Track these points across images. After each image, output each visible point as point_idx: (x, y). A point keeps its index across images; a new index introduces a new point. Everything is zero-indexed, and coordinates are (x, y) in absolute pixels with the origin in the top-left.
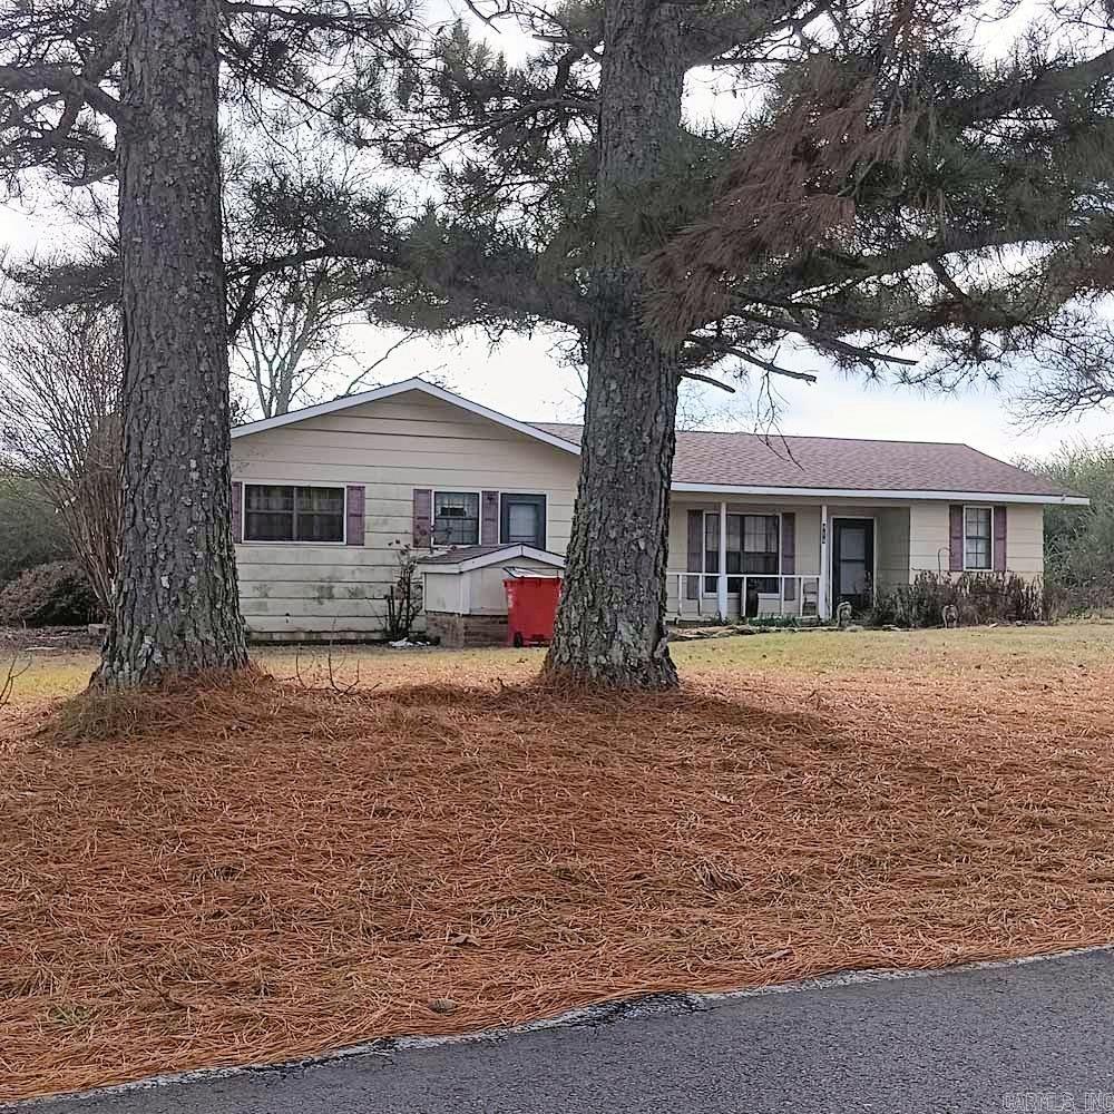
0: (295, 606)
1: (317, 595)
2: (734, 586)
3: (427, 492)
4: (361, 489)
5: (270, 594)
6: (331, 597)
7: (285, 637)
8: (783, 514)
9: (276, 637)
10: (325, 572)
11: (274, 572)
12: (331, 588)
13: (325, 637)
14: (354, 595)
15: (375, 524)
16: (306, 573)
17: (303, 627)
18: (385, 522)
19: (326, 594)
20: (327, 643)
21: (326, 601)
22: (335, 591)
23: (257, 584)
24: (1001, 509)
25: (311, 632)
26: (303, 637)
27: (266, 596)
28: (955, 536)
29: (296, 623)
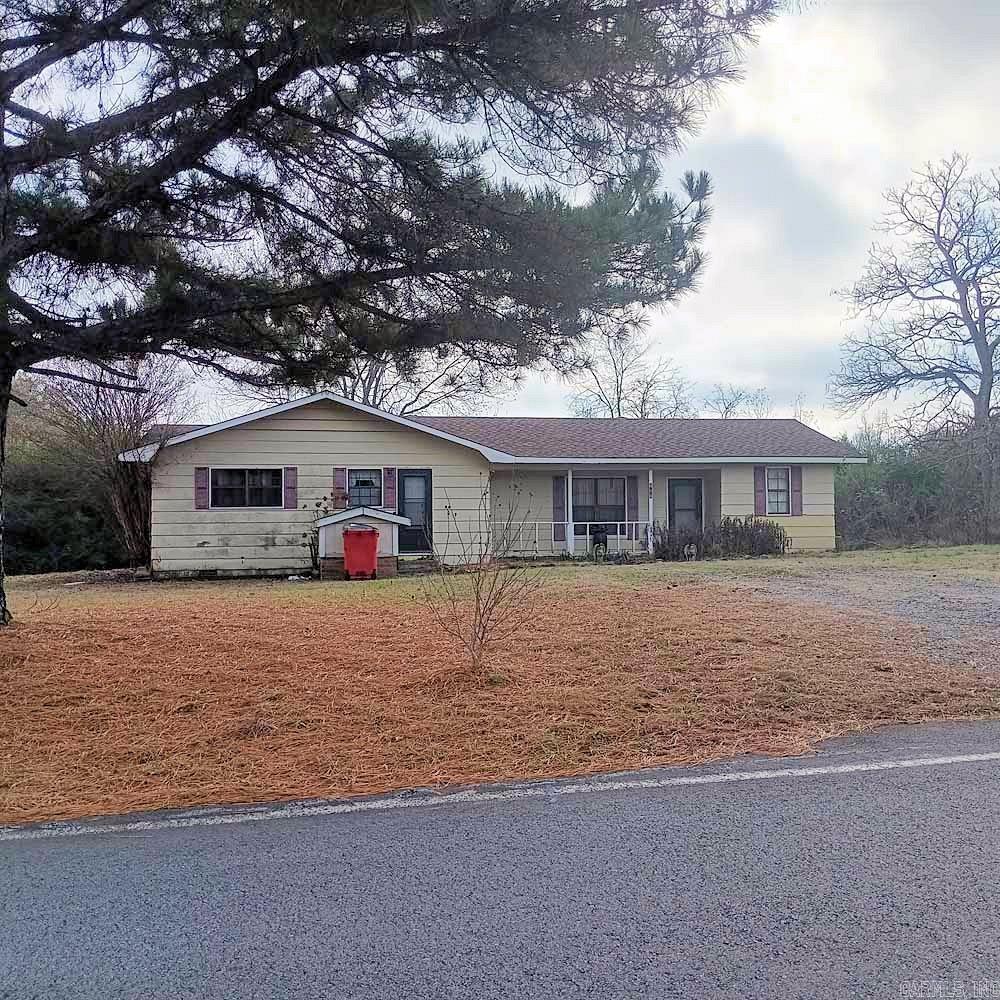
0: (246, 552)
1: (264, 543)
2: (580, 531)
3: (343, 470)
4: (295, 469)
5: (231, 543)
6: (274, 545)
7: (242, 573)
8: (628, 477)
9: (235, 574)
10: (269, 527)
11: (232, 528)
12: (274, 538)
13: (269, 572)
14: (290, 543)
15: (306, 493)
16: (255, 529)
17: (254, 566)
18: (312, 492)
19: (270, 543)
20: (271, 577)
21: (271, 548)
22: (276, 541)
23: (220, 537)
24: (797, 469)
25: (259, 569)
26: (254, 573)
27: (227, 545)
28: (759, 491)
29: (248, 564)
